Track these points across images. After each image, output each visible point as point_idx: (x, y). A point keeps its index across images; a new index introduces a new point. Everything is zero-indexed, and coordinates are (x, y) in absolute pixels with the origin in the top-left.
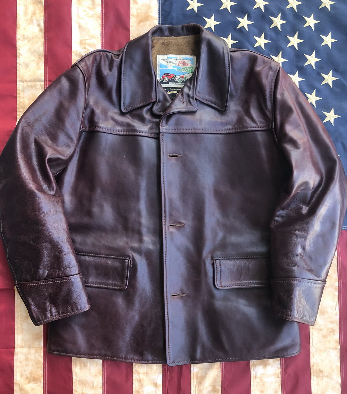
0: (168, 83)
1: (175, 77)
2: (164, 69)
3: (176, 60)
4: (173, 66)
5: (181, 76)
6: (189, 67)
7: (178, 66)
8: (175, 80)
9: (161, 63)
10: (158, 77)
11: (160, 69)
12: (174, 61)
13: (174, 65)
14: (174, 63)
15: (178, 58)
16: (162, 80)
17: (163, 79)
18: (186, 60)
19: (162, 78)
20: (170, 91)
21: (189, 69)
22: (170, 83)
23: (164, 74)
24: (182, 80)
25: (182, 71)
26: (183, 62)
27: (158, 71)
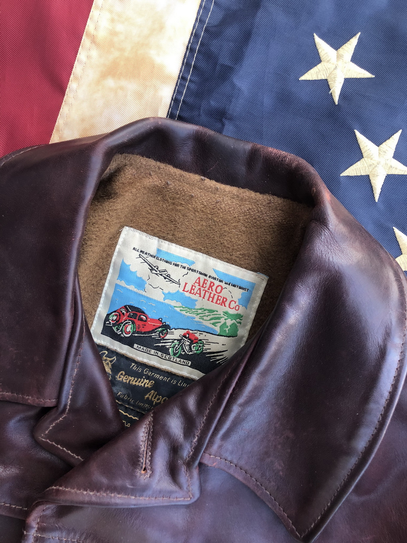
0: (129, 342)
1: (161, 332)
2: (132, 288)
3: (186, 271)
4: (166, 291)
5: (188, 333)
6: (226, 313)
7: (187, 294)
8: (159, 341)
9: (127, 263)
10: (105, 304)
11: (118, 282)
12: (176, 273)
13: (173, 288)
14: (173, 281)
15: (199, 267)
16: (114, 325)
17: (118, 323)
18: (223, 284)
19: (115, 318)
20: (130, 373)
21: (222, 321)
22: (135, 346)
23: (125, 307)
24: (187, 348)
25: (197, 319)
26: (211, 286)
27: (110, 284)
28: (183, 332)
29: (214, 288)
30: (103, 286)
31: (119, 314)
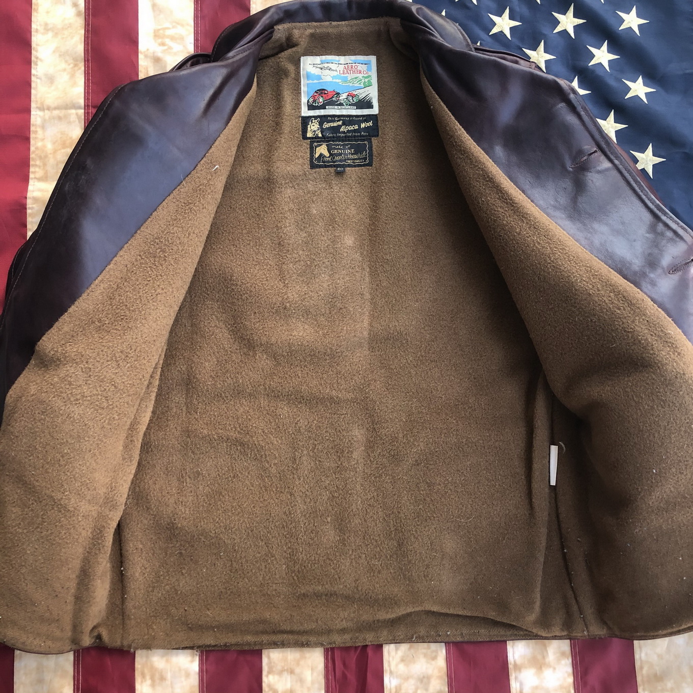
1: (337, 97)
2: (315, 81)
5: (349, 94)
7: (342, 75)
9: (309, 71)
10: (304, 97)
11: (308, 82)
16: (313, 103)
19: (312, 100)
20: (329, 122)
21: (363, 81)
23: (316, 92)
24: (352, 100)
25: (351, 84)
26: (352, 67)
27: (304, 86)
28: (347, 94)
29: (353, 67)
30: (301, 88)
31: (314, 96)
